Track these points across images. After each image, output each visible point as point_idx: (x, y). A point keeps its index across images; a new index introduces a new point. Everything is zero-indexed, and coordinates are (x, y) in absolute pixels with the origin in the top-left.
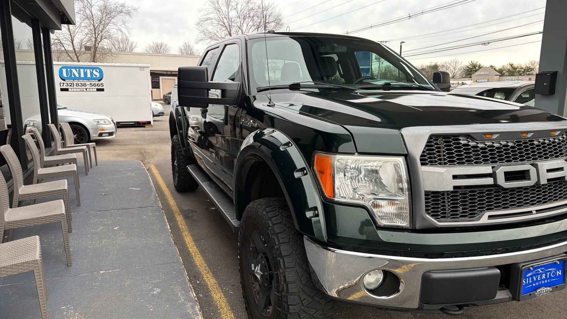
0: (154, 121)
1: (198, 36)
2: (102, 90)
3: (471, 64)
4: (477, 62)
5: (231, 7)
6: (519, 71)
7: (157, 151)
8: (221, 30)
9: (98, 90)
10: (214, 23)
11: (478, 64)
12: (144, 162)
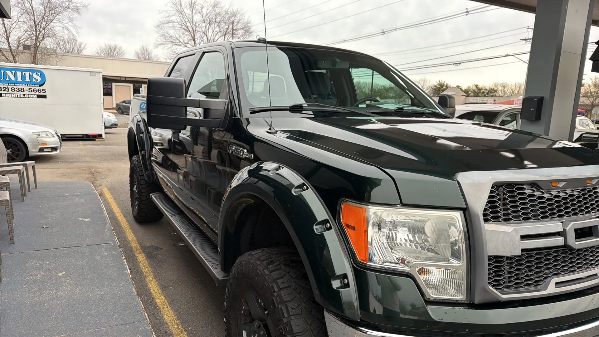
0: (106, 133)
1: (158, 40)
2: (45, 97)
3: (439, 83)
4: (444, 82)
5: (195, 10)
6: (483, 93)
7: (109, 170)
8: (184, 35)
9: (39, 96)
10: (176, 27)
11: (445, 83)
12: (95, 184)
